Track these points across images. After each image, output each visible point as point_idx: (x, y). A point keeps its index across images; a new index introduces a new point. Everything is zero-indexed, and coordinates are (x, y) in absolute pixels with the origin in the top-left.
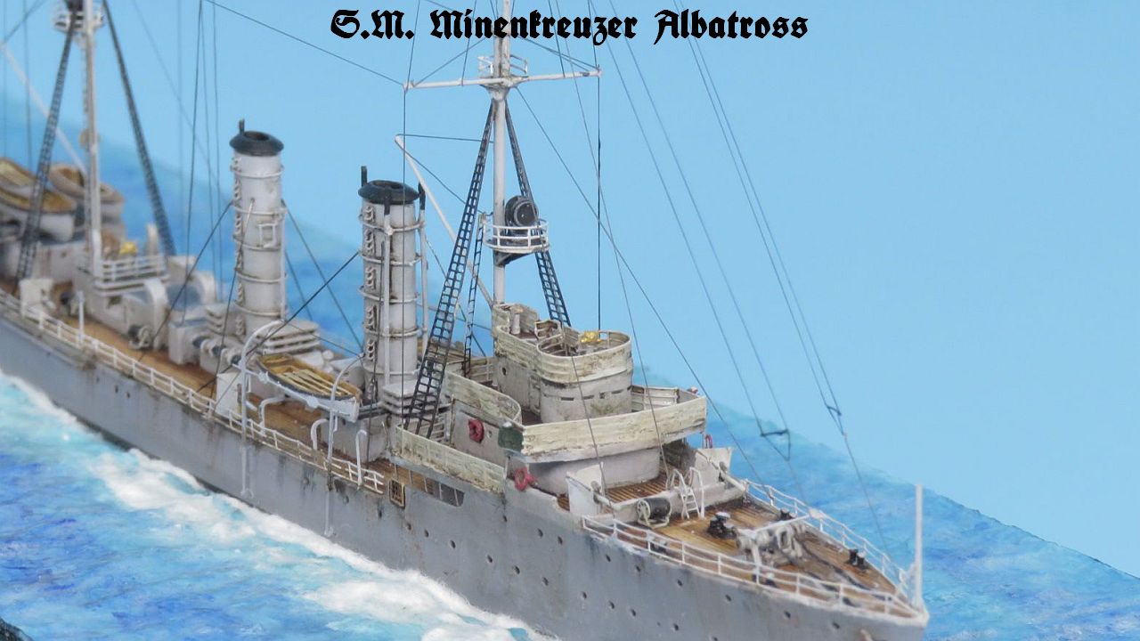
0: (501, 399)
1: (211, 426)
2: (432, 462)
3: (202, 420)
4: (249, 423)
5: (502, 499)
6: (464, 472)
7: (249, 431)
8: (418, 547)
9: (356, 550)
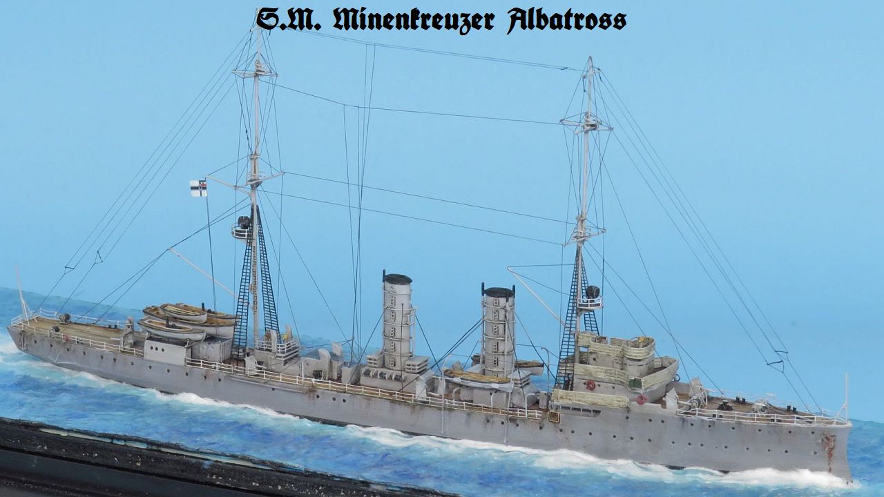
0: (606, 370)
1: (414, 407)
2: (579, 401)
3: (408, 404)
4: (445, 402)
5: (628, 409)
6: (600, 402)
7: (445, 405)
8: (567, 439)
9: (522, 446)
